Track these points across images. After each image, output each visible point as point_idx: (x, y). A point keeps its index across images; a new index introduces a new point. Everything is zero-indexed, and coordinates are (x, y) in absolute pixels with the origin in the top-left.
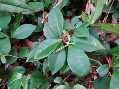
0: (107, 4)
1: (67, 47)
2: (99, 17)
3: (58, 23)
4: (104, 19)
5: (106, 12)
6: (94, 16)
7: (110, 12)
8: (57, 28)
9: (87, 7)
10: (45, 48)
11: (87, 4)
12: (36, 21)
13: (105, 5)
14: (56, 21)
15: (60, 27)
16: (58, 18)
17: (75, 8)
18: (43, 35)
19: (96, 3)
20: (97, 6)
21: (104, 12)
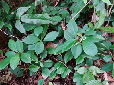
0: (107, 15)
1: (81, 42)
2: (103, 24)
3: (74, 29)
4: (106, 26)
5: (107, 21)
6: (99, 24)
7: (110, 21)
8: (73, 33)
9: (93, 17)
10: (68, 45)
11: (93, 15)
12: (57, 29)
13: (106, 16)
14: (73, 28)
15: (75, 31)
16: (74, 26)
17: (83, 18)
18: (64, 38)
19: (100, 15)
20: (100, 17)
21: (105, 21)
